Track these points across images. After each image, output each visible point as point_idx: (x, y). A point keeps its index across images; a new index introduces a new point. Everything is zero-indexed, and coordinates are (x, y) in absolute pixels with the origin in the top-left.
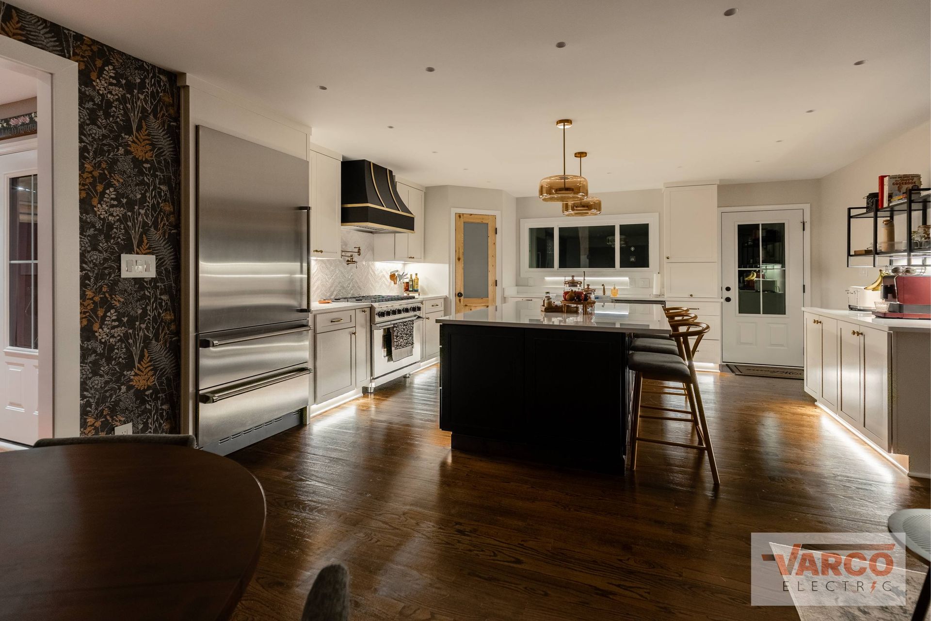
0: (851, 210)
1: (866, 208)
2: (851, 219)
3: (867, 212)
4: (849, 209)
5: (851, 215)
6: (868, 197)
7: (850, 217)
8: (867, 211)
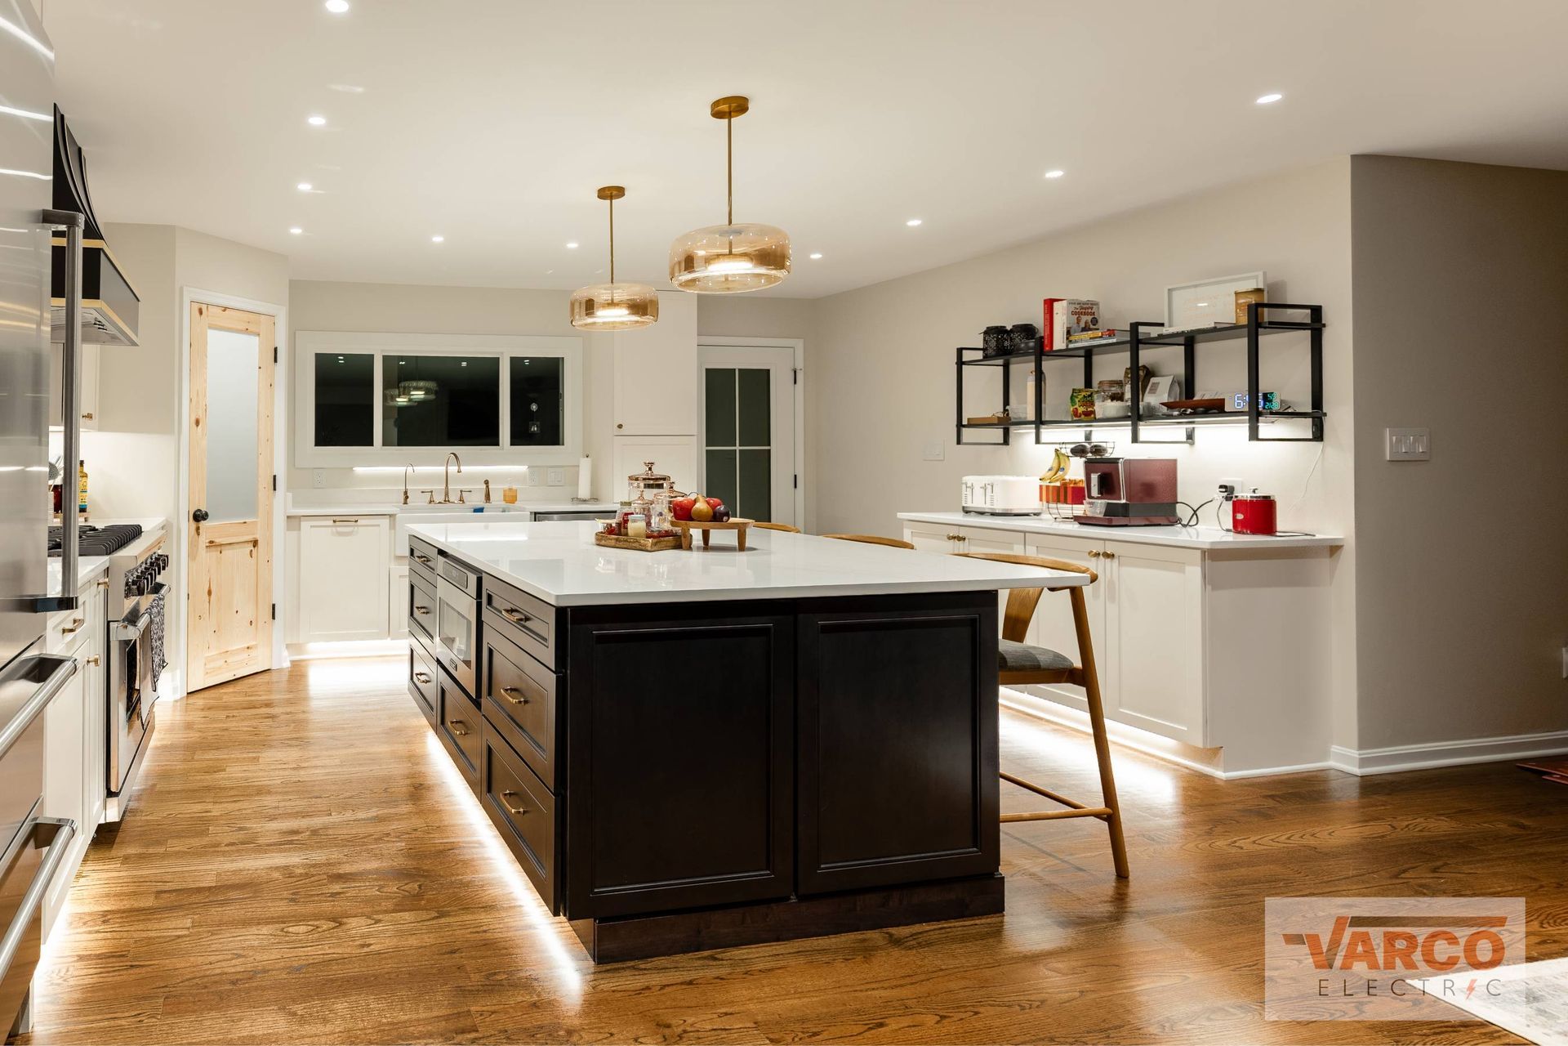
0: (964, 351)
1: (984, 350)
2: (964, 366)
3: (986, 357)
4: (960, 351)
5: (964, 360)
6: (986, 333)
7: (960, 363)
8: (984, 357)
